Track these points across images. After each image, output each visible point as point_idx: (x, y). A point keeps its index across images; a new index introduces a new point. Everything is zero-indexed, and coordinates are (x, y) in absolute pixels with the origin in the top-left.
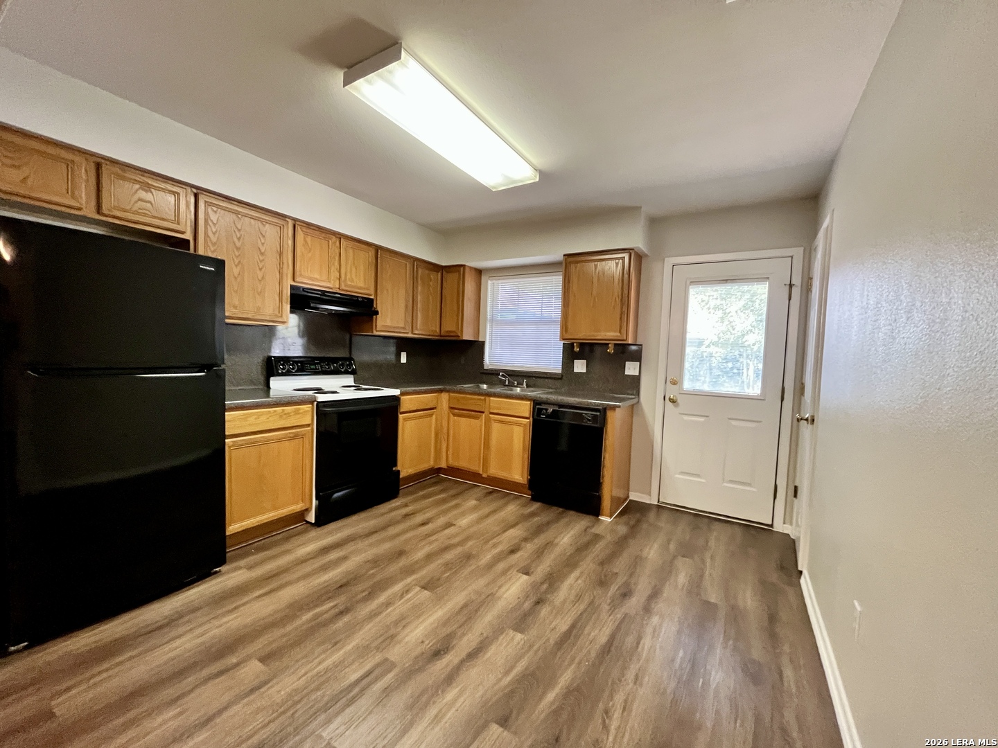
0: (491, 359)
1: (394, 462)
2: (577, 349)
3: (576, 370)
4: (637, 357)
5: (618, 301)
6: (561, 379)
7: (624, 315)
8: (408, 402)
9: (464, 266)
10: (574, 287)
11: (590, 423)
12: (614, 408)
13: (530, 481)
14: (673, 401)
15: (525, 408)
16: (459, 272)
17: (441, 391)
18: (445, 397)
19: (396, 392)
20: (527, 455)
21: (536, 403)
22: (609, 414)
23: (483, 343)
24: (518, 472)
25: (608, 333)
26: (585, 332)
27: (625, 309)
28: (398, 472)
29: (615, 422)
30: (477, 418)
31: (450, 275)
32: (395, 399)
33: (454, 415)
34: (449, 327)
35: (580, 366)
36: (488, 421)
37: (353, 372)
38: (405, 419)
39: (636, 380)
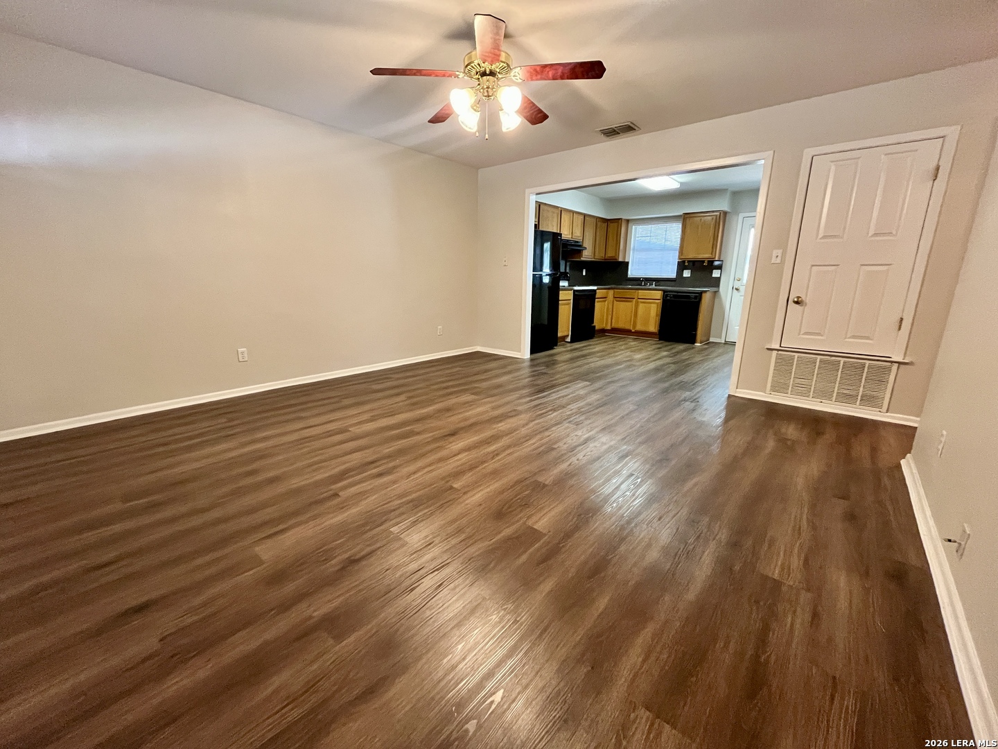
0: (632, 272)
1: (592, 321)
2: (686, 264)
3: (684, 276)
4: (720, 267)
5: (712, 239)
6: (675, 281)
7: (714, 246)
8: (600, 293)
9: (621, 219)
10: (688, 230)
11: (693, 300)
12: (705, 292)
13: (660, 331)
14: (737, 289)
15: (658, 295)
16: (618, 222)
17: (609, 289)
18: (611, 292)
19: (595, 288)
20: (658, 319)
21: (664, 291)
22: (703, 295)
23: (628, 263)
24: (653, 327)
25: (705, 255)
26: (691, 255)
27: (715, 242)
28: (595, 326)
29: (706, 299)
30: (631, 302)
31: (611, 224)
32: (594, 291)
33: (617, 301)
34: (610, 254)
35: (687, 274)
36: (637, 303)
37: (568, 280)
38: (598, 302)
39: (718, 279)
